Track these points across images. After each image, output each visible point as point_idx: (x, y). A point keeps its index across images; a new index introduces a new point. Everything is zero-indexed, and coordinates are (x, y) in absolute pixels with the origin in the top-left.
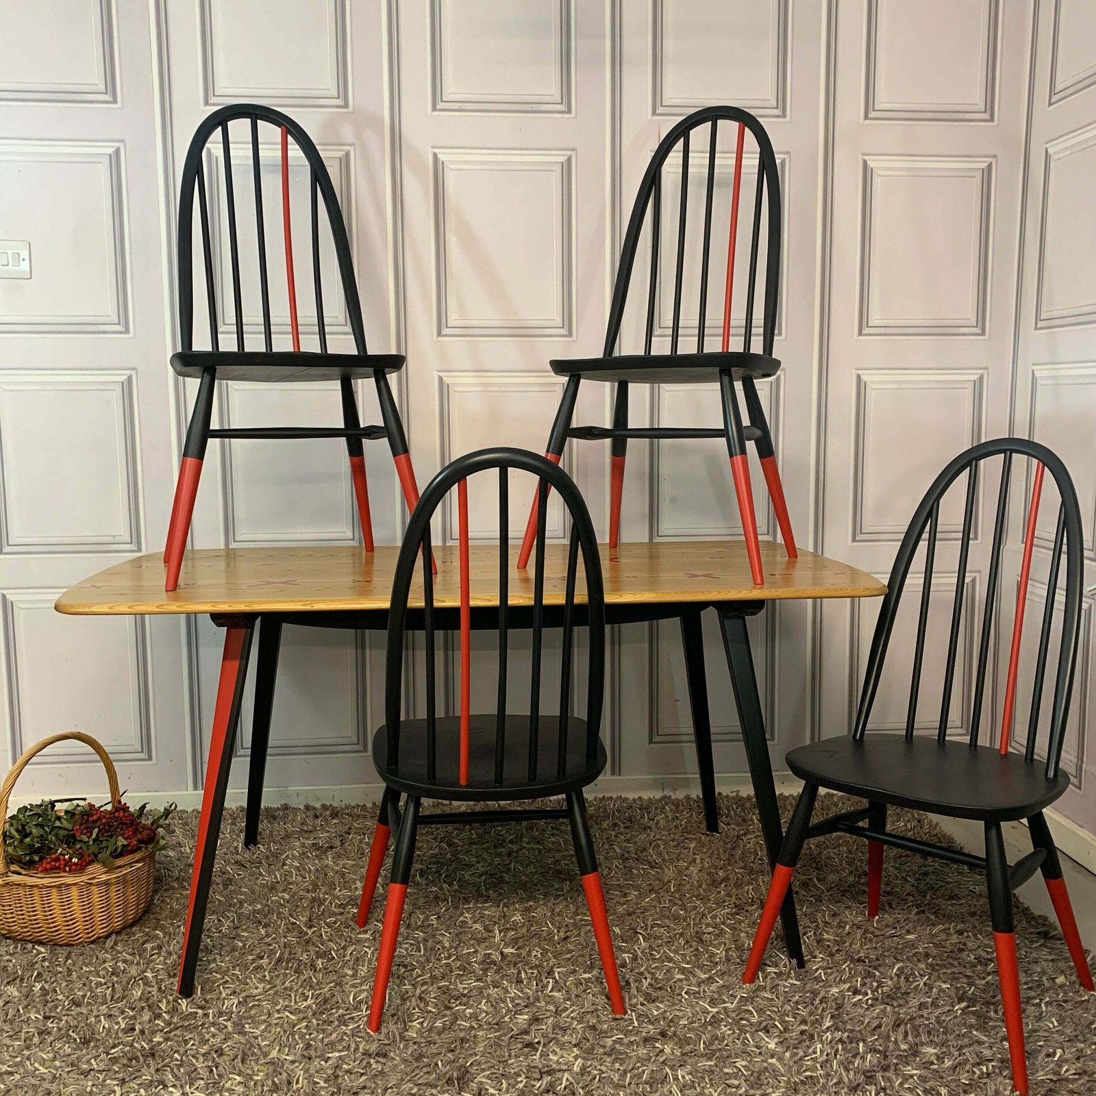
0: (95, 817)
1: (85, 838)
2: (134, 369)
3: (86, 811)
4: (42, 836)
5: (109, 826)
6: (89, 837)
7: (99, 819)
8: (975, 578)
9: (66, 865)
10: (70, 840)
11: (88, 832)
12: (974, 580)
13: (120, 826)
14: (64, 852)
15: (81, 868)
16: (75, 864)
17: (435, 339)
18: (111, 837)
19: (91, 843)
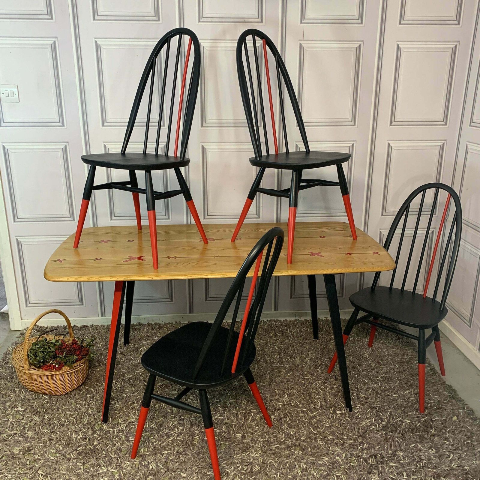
0: (64, 347)
1: (60, 356)
2: (67, 142)
3: (60, 345)
4: (43, 357)
5: (70, 350)
6: (62, 355)
7: (66, 347)
8: (434, 231)
9: (54, 368)
10: (55, 357)
11: (62, 353)
12: (433, 232)
13: (75, 350)
14: (53, 363)
15: (60, 369)
16: (57, 367)
17: (200, 128)
18: (71, 354)
19: (63, 357)
